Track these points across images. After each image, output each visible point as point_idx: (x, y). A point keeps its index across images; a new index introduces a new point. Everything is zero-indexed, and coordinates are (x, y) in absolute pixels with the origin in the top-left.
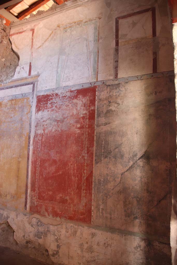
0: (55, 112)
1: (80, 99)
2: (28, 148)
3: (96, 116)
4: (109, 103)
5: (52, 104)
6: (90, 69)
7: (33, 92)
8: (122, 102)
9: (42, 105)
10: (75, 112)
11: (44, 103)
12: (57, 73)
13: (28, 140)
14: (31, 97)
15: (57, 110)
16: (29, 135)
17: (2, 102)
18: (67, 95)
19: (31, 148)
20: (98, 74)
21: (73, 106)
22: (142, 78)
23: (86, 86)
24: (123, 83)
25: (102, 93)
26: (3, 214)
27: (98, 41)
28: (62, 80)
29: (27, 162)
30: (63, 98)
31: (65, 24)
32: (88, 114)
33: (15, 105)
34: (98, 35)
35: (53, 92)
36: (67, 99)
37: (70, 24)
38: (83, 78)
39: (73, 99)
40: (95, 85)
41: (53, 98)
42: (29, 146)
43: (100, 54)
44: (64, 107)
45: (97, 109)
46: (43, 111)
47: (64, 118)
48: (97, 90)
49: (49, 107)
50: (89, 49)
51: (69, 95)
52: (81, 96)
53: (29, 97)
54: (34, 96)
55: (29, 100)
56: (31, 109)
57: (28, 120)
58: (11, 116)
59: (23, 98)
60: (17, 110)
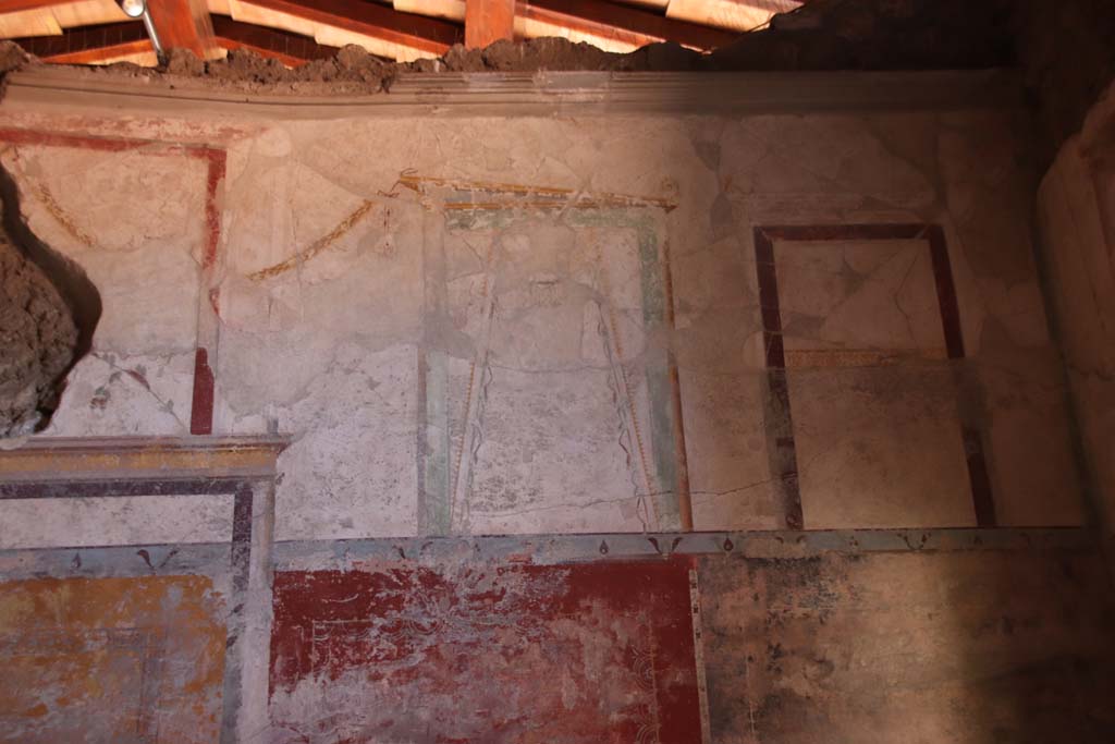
0: (428, 689)
1: (596, 622)
3: (705, 724)
4: (775, 657)
5: (404, 633)
6: (637, 458)
7: (240, 546)
8: (847, 656)
9: (320, 633)
10: (569, 693)
11: (339, 621)
12: (423, 447)
14: (230, 576)
15: (444, 674)
18: (503, 591)
20: (692, 496)
21: (554, 657)
22: (930, 545)
23: (626, 552)
24: (836, 559)
25: (729, 601)
27: (666, 317)
28: (460, 496)
30: (477, 604)
31: (456, 182)
32: (654, 709)
33: (70, 618)
34: (664, 290)
35: (403, 561)
36: (505, 613)
37: (488, 191)
38: (600, 501)
39: (551, 619)
40: (681, 549)
41: (407, 598)
43: (687, 389)
44: (491, 660)
45: (704, 684)
46: (333, 678)
47: (496, 727)
48: (693, 576)
49: (382, 655)
50: (619, 350)
51: (521, 593)
52: (596, 605)
53: (203, 577)
54: (248, 573)
55: (209, 597)
56: (229, 657)
57: (201, 736)
58: (38, 698)
59: (150, 579)
60: (97, 660)
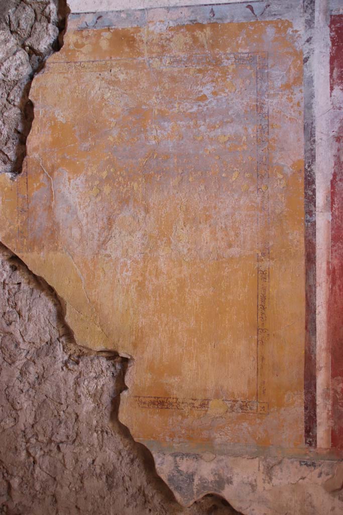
2: (308, 221)
13: (305, 188)
14: (303, 20)
16: (306, 170)
17: (138, 30)
19: (323, 220)
26: (193, 474)
29: (307, 274)
33: (212, 47)
42: (310, 213)
53: (287, 20)
54: (314, 17)
55: (291, 33)
56: (305, 69)
57: (293, 114)
58: (201, 91)
59: (255, 23)
60: (230, 71)
